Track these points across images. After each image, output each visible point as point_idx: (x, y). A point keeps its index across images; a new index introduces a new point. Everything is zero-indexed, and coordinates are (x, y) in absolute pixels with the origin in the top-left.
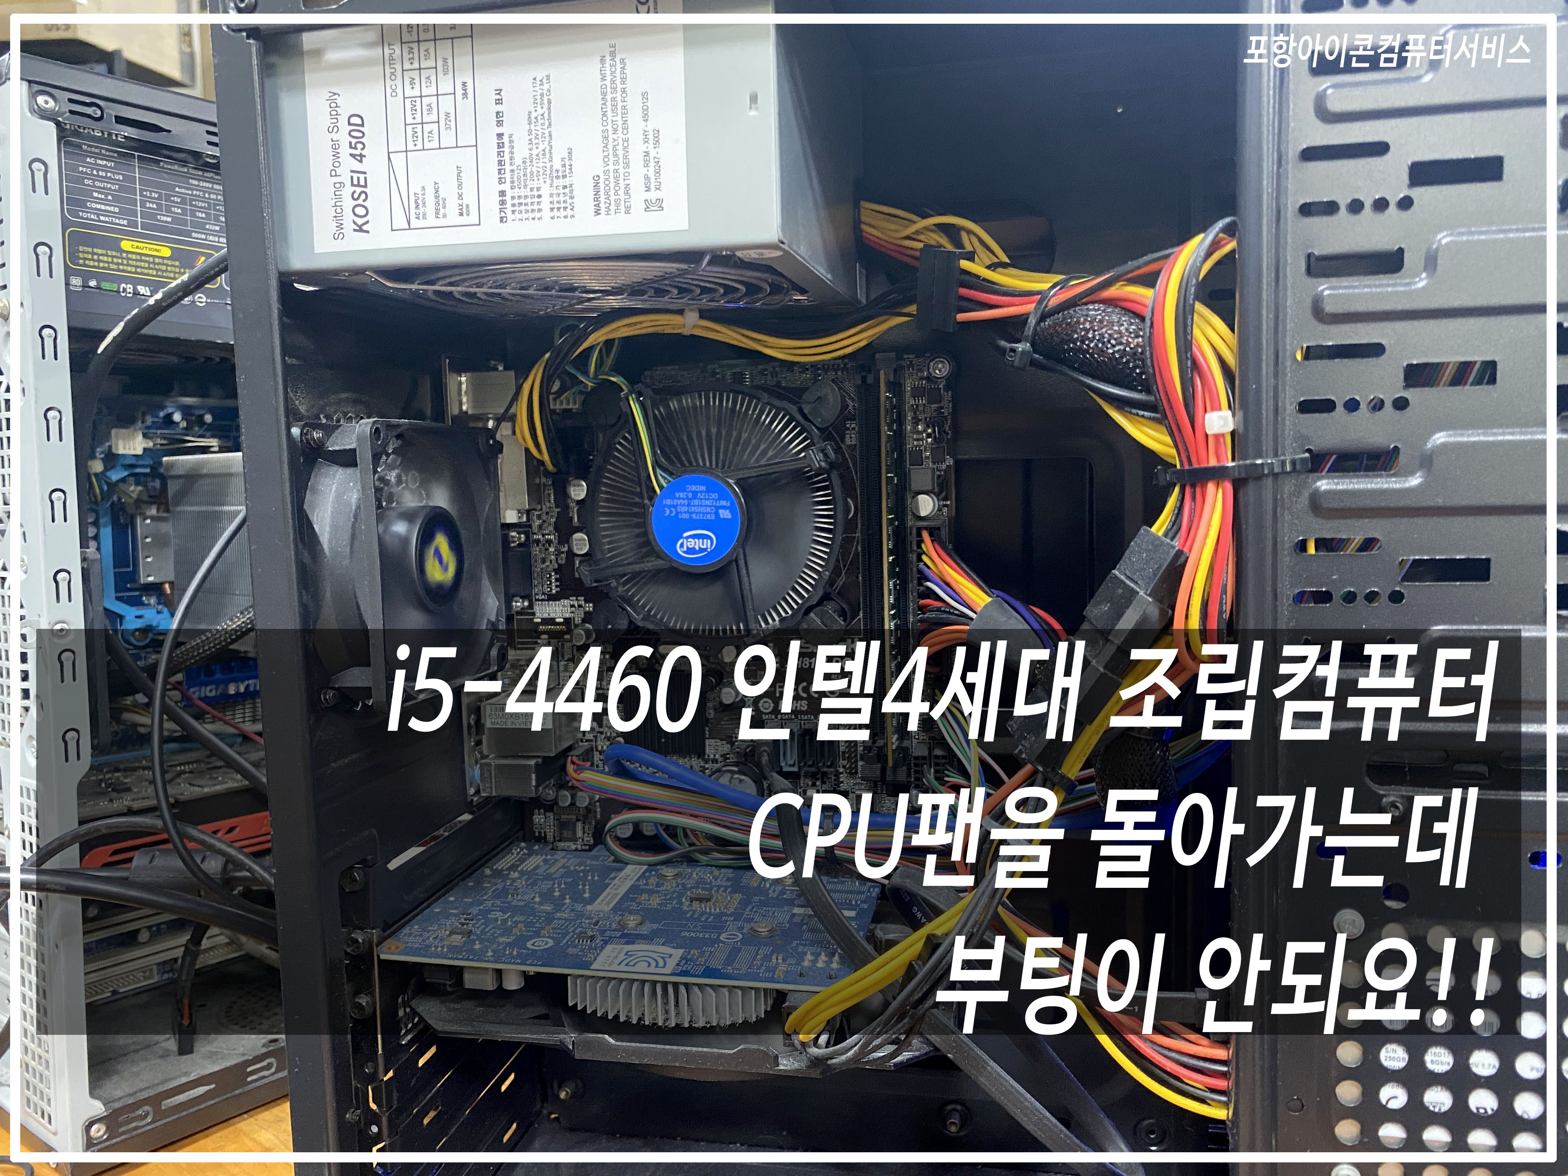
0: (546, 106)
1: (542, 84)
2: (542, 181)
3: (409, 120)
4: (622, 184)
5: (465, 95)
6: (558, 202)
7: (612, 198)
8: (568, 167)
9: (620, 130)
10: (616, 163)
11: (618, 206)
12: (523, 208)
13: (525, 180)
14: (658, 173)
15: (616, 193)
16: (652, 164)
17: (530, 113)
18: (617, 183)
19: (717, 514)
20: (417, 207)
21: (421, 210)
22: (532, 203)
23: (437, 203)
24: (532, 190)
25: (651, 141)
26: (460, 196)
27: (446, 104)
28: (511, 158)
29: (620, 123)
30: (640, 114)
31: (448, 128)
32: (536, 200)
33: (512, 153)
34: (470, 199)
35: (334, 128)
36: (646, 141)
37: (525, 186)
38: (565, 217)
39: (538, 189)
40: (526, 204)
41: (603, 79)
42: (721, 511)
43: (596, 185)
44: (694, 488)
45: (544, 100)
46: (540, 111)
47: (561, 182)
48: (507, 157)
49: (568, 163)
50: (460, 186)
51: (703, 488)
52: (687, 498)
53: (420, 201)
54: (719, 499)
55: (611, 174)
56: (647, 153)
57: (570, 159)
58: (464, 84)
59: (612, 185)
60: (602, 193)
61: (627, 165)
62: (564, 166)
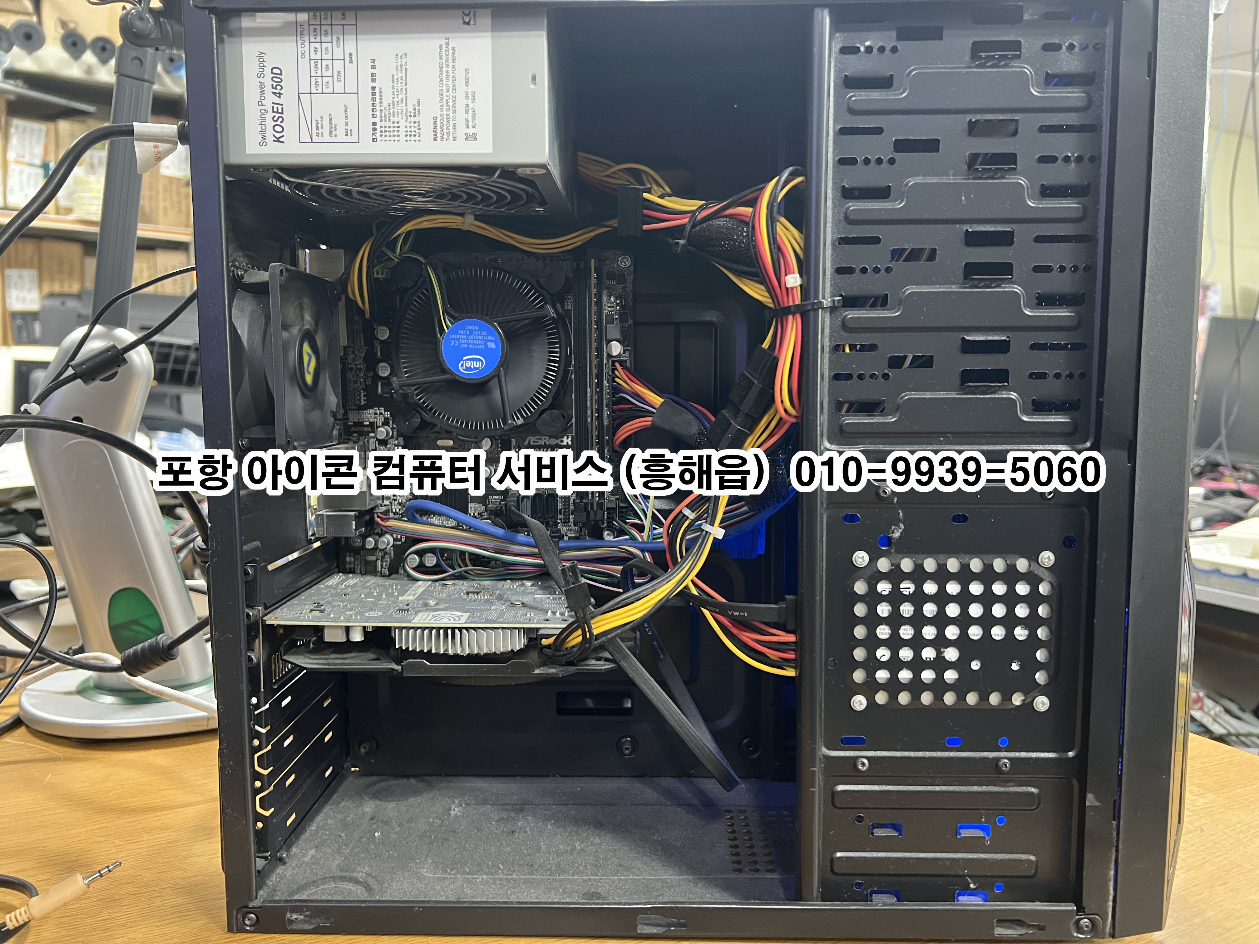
0: (404, 72)
1: (401, 58)
2: (400, 117)
3: (313, 74)
4: (451, 123)
5: (351, 61)
6: (411, 131)
7: (445, 131)
8: (417, 111)
9: (451, 90)
10: (448, 110)
11: (448, 136)
12: (388, 133)
13: (389, 117)
14: (474, 118)
15: (448, 128)
16: (470, 112)
17: (393, 76)
18: (448, 122)
19: (486, 345)
20: (317, 129)
21: (320, 131)
22: (394, 131)
23: (331, 127)
24: (394, 123)
25: (470, 98)
26: (346, 124)
27: (338, 65)
28: (381, 103)
29: (451, 86)
30: (464, 82)
31: (339, 81)
32: (396, 129)
33: (381, 99)
34: (353, 126)
35: (261, 75)
36: (467, 98)
37: (389, 120)
38: (415, 141)
39: (398, 123)
40: (390, 132)
41: (441, 58)
42: (489, 343)
43: (435, 122)
44: (471, 328)
45: (403, 68)
46: (400, 75)
47: (413, 119)
48: (378, 101)
49: (417, 108)
50: (346, 117)
51: (477, 328)
52: (466, 334)
53: (319, 125)
54: (488, 335)
55: (445, 116)
56: (468, 106)
57: (419, 106)
58: (351, 54)
59: (445, 123)
60: (438, 127)
61: (455, 112)
62: (415, 109)
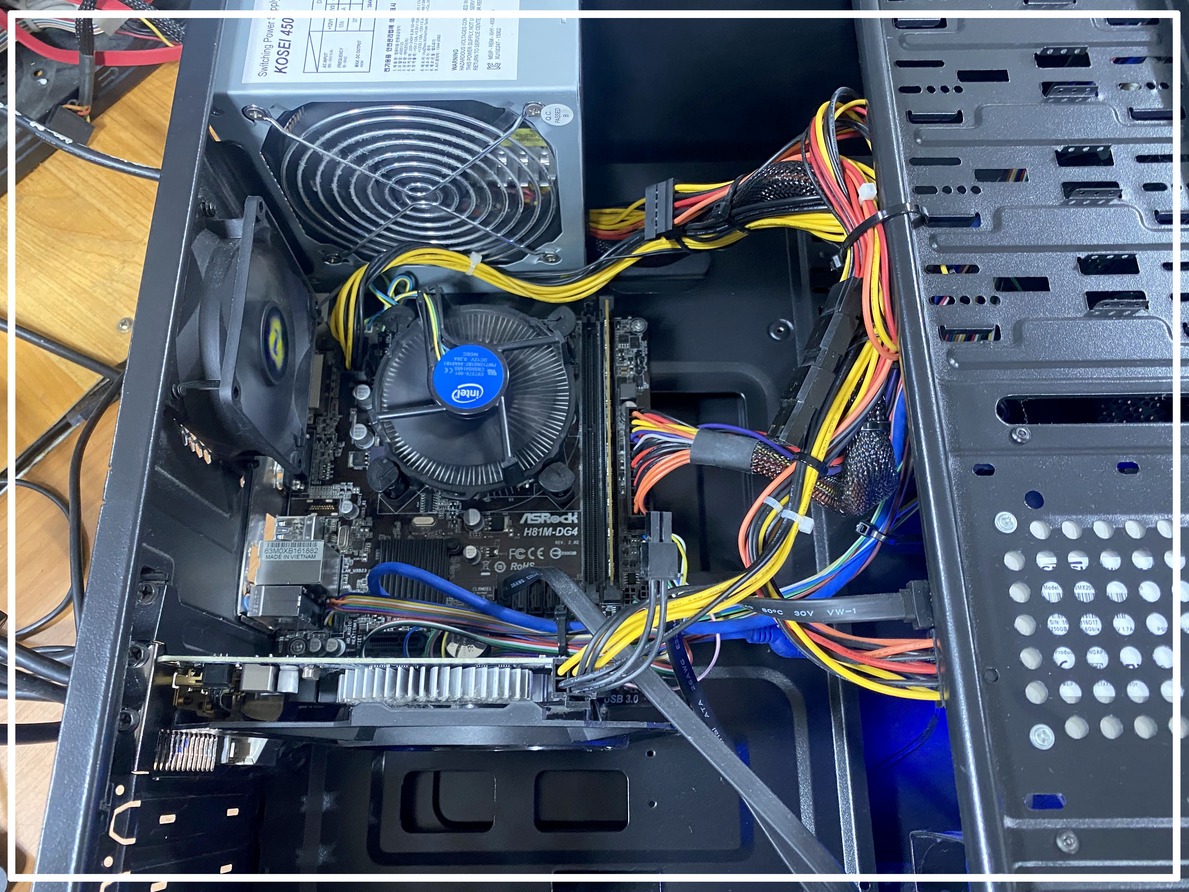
2: (417, 50)
4: (473, 55)
5: (370, 6)
6: (427, 62)
7: (466, 61)
8: (436, 45)
9: (474, 28)
10: (470, 44)
11: (469, 65)
13: (406, 50)
14: (498, 50)
15: (469, 59)
16: (495, 45)
18: (469, 54)
19: (486, 372)
20: (325, 61)
21: (328, 63)
22: (409, 62)
23: (340, 60)
24: (409, 55)
25: (495, 34)
26: (358, 57)
27: (356, 8)
28: (397, 38)
29: (475, 24)
30: (489, 21)
31: (355, 21)
32: (412, 60)
33: (398, 35)
34: (364, 56)
36: (492, 34)
37: (405, 53)
38: (431, 70)
39: (414, 55)
40: (404, 63)
42: (489, 371)
43: (455, 55)
44: (469, 354)
47: (431, 52)
48: (394, 38)
49: (436, 42)
50: (358, 51)
51: (476, 354)
52: (463, 361)
53: (327, 58)
54: (488, 362)
55: (466, 49)
56: (492, 40)
57: (439, 41)
59: (466, 55)
60: (459, 58)
61: (477, 45)
